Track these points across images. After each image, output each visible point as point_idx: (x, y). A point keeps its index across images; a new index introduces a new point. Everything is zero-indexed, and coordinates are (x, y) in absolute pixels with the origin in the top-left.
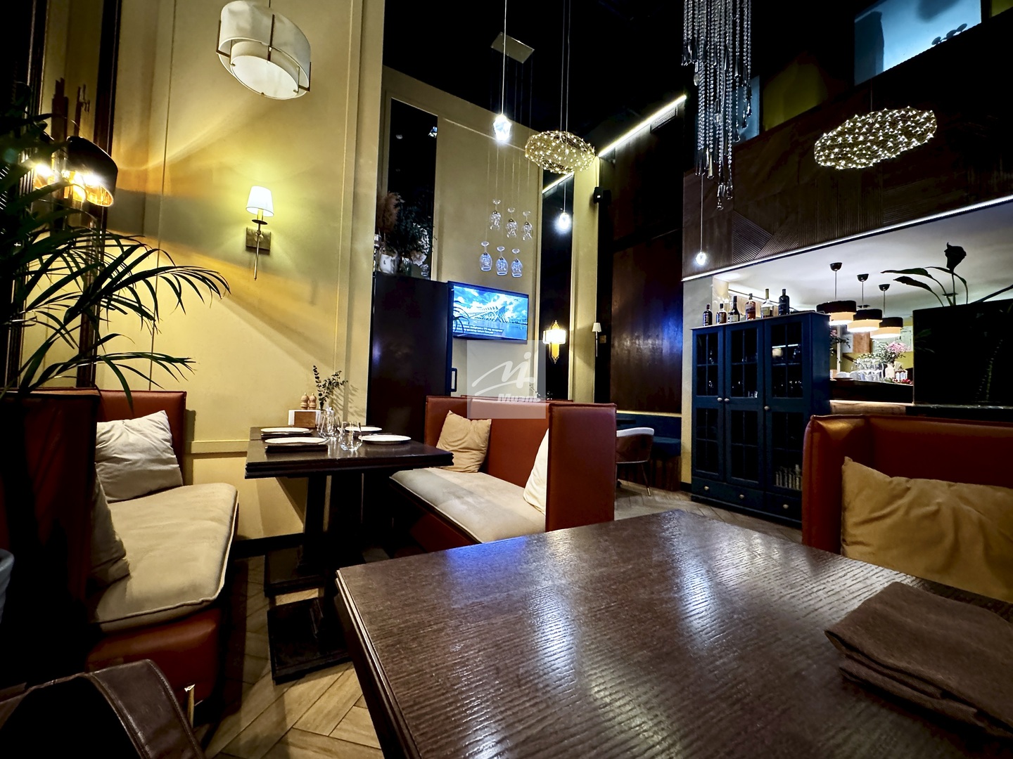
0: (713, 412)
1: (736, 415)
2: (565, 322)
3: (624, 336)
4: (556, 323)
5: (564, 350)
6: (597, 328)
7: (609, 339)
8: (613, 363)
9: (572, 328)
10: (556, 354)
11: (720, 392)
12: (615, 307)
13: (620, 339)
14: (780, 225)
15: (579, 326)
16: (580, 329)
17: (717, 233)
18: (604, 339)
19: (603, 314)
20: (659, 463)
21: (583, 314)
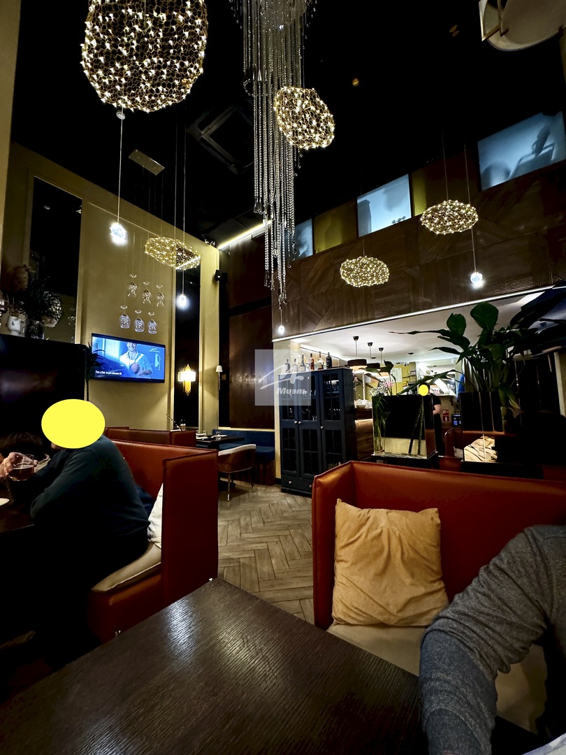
0: (292, 430)
1: (305, 432)
2: (195, 366)
3: (238, 375)
4: (188, 366)
5: (195, 386)
6: (219, 369)
7: (228, 377)
8: (231, 394)
9: (200, 369)
10: (188, 389)
11: (296, 417)
12: (232, 355)
13: (235, 378)
14: (326, 312)
15: (206, 368)
16: (207, 370)
17: (292, 313)
18: (224, 377)
19: (223, 360)
20: (261, 467)
21: (209, 359)
